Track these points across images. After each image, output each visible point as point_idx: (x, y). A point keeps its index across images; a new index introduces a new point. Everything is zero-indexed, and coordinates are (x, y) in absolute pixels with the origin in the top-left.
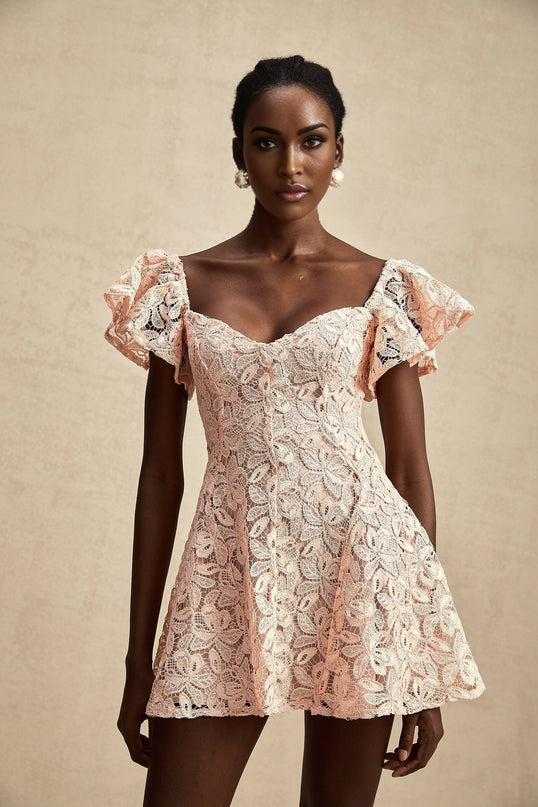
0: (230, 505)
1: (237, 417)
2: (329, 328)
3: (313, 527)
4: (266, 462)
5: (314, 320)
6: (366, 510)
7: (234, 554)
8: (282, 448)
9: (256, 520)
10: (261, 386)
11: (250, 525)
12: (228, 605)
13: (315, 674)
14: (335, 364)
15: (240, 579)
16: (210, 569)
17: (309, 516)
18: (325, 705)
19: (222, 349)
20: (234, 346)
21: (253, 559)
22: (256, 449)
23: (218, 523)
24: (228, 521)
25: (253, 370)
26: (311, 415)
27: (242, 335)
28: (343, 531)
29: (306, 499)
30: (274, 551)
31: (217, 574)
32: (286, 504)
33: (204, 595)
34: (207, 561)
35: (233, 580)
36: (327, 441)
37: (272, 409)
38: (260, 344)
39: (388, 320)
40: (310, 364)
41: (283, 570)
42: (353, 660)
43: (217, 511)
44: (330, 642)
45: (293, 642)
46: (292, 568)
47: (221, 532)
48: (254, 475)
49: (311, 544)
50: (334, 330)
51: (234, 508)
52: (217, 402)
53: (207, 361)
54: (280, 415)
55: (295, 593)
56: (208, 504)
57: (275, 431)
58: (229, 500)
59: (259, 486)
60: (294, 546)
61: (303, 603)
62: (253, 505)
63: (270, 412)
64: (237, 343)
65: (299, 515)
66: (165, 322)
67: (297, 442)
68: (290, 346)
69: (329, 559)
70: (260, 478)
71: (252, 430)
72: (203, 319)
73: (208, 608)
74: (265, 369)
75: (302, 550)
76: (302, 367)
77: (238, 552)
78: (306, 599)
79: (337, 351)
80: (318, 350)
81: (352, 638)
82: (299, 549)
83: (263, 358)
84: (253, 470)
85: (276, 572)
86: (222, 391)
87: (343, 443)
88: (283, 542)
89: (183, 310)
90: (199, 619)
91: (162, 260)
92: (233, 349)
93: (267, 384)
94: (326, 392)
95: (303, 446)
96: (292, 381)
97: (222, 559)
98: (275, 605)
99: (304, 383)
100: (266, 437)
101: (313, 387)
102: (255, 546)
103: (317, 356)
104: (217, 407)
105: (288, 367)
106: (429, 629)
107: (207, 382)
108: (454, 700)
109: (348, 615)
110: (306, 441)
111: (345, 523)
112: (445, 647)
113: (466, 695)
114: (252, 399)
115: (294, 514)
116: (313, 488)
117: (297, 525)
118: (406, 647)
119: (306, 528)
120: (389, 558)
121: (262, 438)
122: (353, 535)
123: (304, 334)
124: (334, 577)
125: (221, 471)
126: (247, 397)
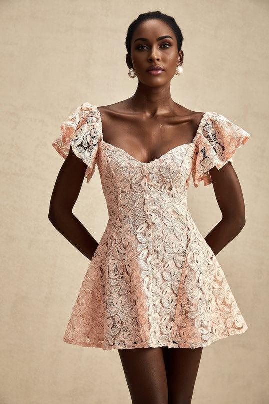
0: (123, 243)
1: (130, 199)
2: (177, 157)
3: (169, 255)
4: (146, 222)
5: (170, 152)
6: (193, 245)
7: (126, 267)
8: (154, 215)
9: (142, 251)
10: (143, 184)
11: (139, 253)
12: (125, 293)
13: (170, 328)
14: (180, 175)
16: (115, 275)
17: (168, 249)
18: (175, 343)
19: (124, 165)
20: (129, 164)
21: (142, 270)
22: (140, 215)
23: (119, 252)
24: (123, 251)
25: (138, 176)
26: (168, 199)
27: (133, 158)
28: (184, 256)
29: (166, 241)
30: (150, 266)
31: (119, 278)
32: (157, 243)
33: (112, 289)
34: (114, 271)
35: (127, 281)
36: (175, 212)
37: (149, 196)
38: (143, 163)
40: (167, 175)
41: (155, 276)
43: (118, 246)
44: (178, 311)
45: (160, 312)
46: (159, 276)
47: (120, 257)
48: (140, 229)
49: (169, 263)
50: (180, 158)
51: (126, 245)
52: (118, 191)
53: (115, 170)
54: (153, 199)
55: (161, 288)
56: (114, 243)
57: (149, 207)
58: (123, 240)
59: (143, 234)
60: (160, 264)
61: (164, 293)
62: (140, 243)
63: (147, 197)
64: (131, 162)
65: (163, 248)
66: (89, 144)
67: (161, 213)
68: (158, 165)
69: (176, 270)
70: (143, 230)
71: (138, 206)
72: (112, 147)
73: (115, 295)
74: (145, 176)
76: (164, 177)
77: (128, 267)
78: (166, 291)
79: (182, 169)
80: (172, 168)
82: (163, 266)
83: (144, 171)
84: (139, 226)
85: (152, 277)
86: (121, 186)
87: (182, 213)
88: (155, 262)
89: (100, 140)
90: (111, 301)
92: (129, 165)
93: (146, 183)
94: (174, 188)
95: (164, 214)
96: (158, 183)
97: (121, 270)
98: (152, 293)
99: (164, 184)
100: (146, 210)
101: (168, 186)
102: (143, 263)
103: (171, 171)
104: (118, 193)
105: (157, 175)
106: (220, 302)
107: (113, 180)
108: (232, 335)
109: (190, 298)
110: (166, 212)
111: (185, 252)
112: (228, 310)
113: (238, 332)
114: (138, 191)
115: (160, 248)
116: (169, 235)
117: (162, 254)
118: (210, 311)
119: (166, 255)
120: (203, 269)
121: (144, 210)
122: (189, 258)
123: (165, 159)
124: (179, 279)
125: (119, 225)
126: (135, 189)
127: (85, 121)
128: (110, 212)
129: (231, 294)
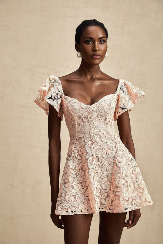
0: (80, 153)
1: (82, 127)
2: (108, 100)
3: (105, 159)
4: (91, 140)
5: (103, 98)
6: (120, 153)
7: (82, 167)
8: (96, 136)
9: (89, 158)
10: (89, 118)
11: (87, 159)
12: (80, 182)
13: (107, 201)
14: (110, 111)
15: (84, 175)
16: (75, 172)
17: (105, 156)
18: (110, 209)
19: (77, 108)
20: (81, 107)
21: (89, 169)
22: (88, 137)
23: (77, 158)
24: (79, 158)
25: (86, 113)
26: (103, 126)
27: (82, 103)
28: (114, 159)
29: (103, 151)
30: (94, 166)
31: (77, 173)
32: (97, 153)
33: (74, 180)
34: (73, 169)
35: (82, 175)
36: (108, 134)
37: (92, 125)
38: (88, 106)
39: (123, 98)
40: (103, 111)
41: (97, 172)
42: (119, 196)
43: (76, 155)
44: (111, 191)
45: (100, 192)
46: (99, 171)
48: (87, 144)
49: (105, 164)
50: (109, 101)
51: (82, 154)
52: (75, 123)
53: (72, 111)
54: (95, 127)
55: (101, 178)
56: (73, 153)
57: (93, 131)
58: (79, 151)
59: (89, 147)
60: (100, 164)
61: (103, 181)
62: (88, 153)
64: (81, 105)
65: (101, 155)
67: (100, 134)
68: (97, 106)
69: (110, 167)
70: (89, 145)
71: (86, 131)
72: (69, 98)
73: (75, 183)
74: (90, 113)
75: (102, 166)
76: (101, 112)
77: (83, 167)
78: (104, 179)
80: (105, 107)
81: (118, 190)
83: (89, 110)
85: (95, 172)
86: (77, 120)
87: (112, 134)
88: (97, 163)
89: (62, 95)
90: (73, 187)
91: (54, 79)
94: (107, 119)
95: (101, 135)
96: (98, 116)
97: (78, 169)
98: (95, 181)
99: (101, 117)
100: (91, 133)
101: (104, 118)
102: (90, 165)
103: (105, 109)
104: (75, 124)
105: (97, 112)
106: (136, 186)
107: (72, 117)
108: (145, 206)
109: (117, 183)
110: (102, 134)
111: (114, 157)
112: (141, 191)
113: (148, 204)
114: (86, 122)
115: (100, 155)
116: (105, 148)
117: (101, 158)
118: (130, 192)
119: (103, 159)
120: (126, 167)
121: (90, 133)
122: (117, 160)
123: (101, 102)
124: (112, 173)
125: (76, 143)
126: (84, 121)
127: (52, 86)
128: (70, 136)
129: (143, 182)
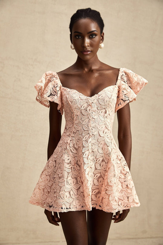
0: (76, 146)
1: (80, 119)
2: (108, 92)
3: (100, 154)
4: (88, 134)
5: (103, 90)
7: (77, 161)
8: (94, 130)
9: (85, 152)
10: (88, 110)
11: (83, 153)
12: (75, 177)
14: (110, 104)
15: (79, 169)
16: (69, 166)
17: (100, 150)
18: (100, 206)
19: (76, 98)
20: (80, 97)
21: (84, 163)
23: (72, 152)
24: (75, 151)
25: (86, 105)
26: (103, 119)
27: (82, 94)
28: (109, 156)
29: (99, 145)
30: (90, 161)
31: (72, 168)
32: (93, 147)
34: (68, 164)
35: (77, 170)
36: (107, 128)
37: (91, 117)
38: (88, 97)
39: (124, 89)
40: (103, 104)
41: (91, 167)
43: (71, 148)
44: (103, 188)
45: (92, 187)
46: (93, 166)
47: (73, 155)
48: (84, 138)
49: (99, 159)
50: (110, 93)
51: (77, 148)
53: (71, 102)
54: (94, 119)
55: (94, 173)
56: (68, 146)
57: (92, 124)
59: (86, 141)
60: (94, 159)
61: (96, 176)
62: (84, 147)
65: (97, 150)
66: (56, 92)
67: (98, 128)
68: (97, 98)
69: (104, 164)
70: (86, 139)
71: (85, 124)
73: (70, 178)
74: (89, 105)
75: (96, 161)
76: (101, 105)
77: (78, 161)
78: (97, 175)
79: (111, 100)
82: (96, 160)
83: (89, 102)
84: (84, 136)
86: (75, 112)
88: (92, 158)
89: (60, 87)
90: (67, 182)
91: (51, 74)
93: (90, 110)
94: (107, 112)
95: (100, 129)
96: (97, 109)
97: (73, 163)
99: (101, 110)
100: (89, 126)
101: (104, 111)
102: (85, 160)
103: (105, 101)
104: (73, 116)
105: (96, 104)
106: (124, 186)
107: (70, 108)
108: (132, 207)
109: (109, 181)
110: (101, 127)
111: (109, 154)
112: (129, 191)
114: (85, 114)
115: (95, 150)
116: (101, 142)
117: (96, 153)
122: (112, 157)
123: (101, 94)
124: (105, 169)
125: (73, 136)
126: (83, 113)
127: (50, 81)
